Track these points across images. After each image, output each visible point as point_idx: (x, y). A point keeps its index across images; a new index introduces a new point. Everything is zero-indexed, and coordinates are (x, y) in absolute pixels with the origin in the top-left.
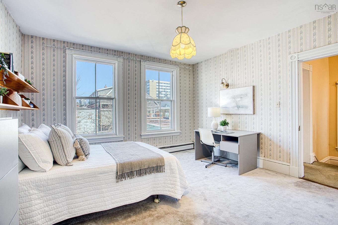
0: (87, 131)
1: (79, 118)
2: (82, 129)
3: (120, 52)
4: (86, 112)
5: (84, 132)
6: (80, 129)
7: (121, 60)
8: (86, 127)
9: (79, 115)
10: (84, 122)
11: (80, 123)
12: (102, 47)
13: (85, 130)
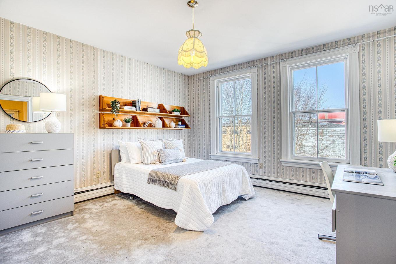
0: (343, 155)
1: (333, 137)
2: (337, 152)
3: (254, 61)
4: (343, 130)
5: (340, 155)
6: (334, 151)
7: (254, 70)
8: (342, 149)
9: (333, 133)
10: (340, 143)
11: (334, 144)
12: (243, 62)
13: (341, 153)
